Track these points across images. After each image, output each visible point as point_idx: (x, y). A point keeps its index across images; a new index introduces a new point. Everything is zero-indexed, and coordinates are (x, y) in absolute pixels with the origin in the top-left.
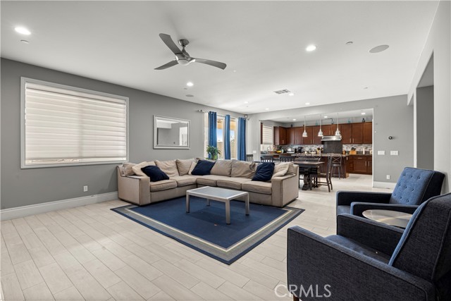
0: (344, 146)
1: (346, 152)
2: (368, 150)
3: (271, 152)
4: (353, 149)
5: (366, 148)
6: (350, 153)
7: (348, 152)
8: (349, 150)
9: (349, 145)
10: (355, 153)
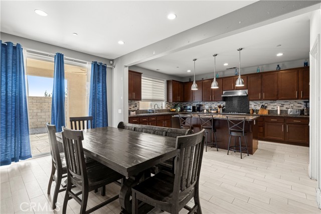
0: (251, 103)
1: (253, 111)
2: (284, 108)
3: (163, 110)
4: (264, 107)
5: (282, 106)
6: (260, 113)
7: (257, 111)
8: (258, 108)
9: (258, 102)
10: (265, 113)
